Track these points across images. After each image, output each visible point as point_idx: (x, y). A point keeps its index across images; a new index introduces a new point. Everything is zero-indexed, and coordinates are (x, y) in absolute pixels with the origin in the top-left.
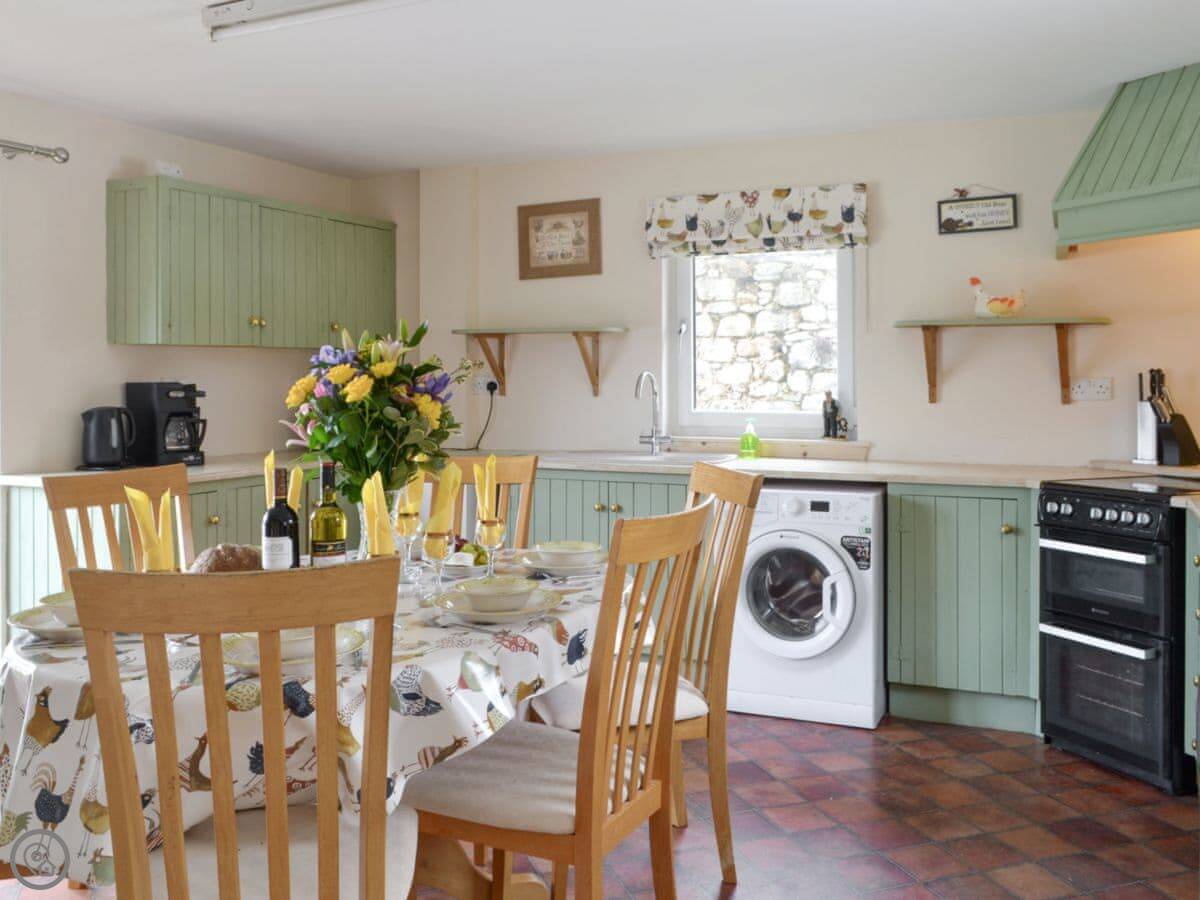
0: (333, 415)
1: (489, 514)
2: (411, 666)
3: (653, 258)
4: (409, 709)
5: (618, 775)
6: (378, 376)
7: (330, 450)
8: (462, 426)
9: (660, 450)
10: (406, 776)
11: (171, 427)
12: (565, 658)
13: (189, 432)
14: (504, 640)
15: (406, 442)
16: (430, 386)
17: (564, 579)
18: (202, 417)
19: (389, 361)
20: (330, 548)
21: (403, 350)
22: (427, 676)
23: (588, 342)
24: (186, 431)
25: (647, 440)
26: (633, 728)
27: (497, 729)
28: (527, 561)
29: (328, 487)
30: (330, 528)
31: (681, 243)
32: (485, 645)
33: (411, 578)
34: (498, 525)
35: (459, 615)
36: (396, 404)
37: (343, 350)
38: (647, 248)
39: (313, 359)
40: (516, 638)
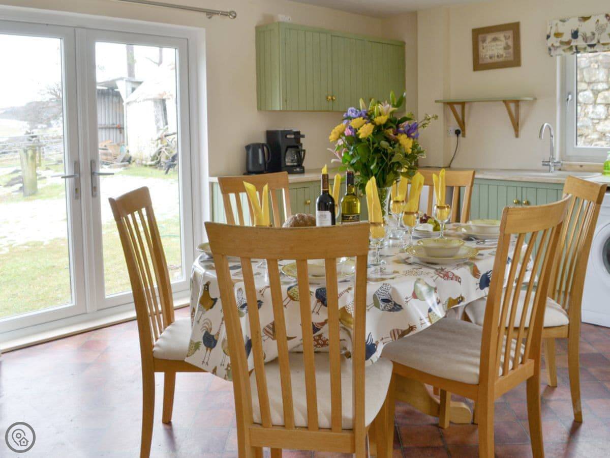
0: (355, 146)
1: (441, 202)
2: (386, 284)
3: (552, 56)
4: (385, 307)
5: (506, 354)
6: (378, 124)
7: (353, 164)
8: (425, 152)
9: (555, 170)
10: (384, 343)
11: (288, 153)
12: (478, 286)
13: (297, 156)
14: (440, 273)
15: (393, 161)
16: (406, 130)
17: (484, 242)
18: (303, 148)
19: (384, 116)
20: (351, 218)
21: (392, 109)
22: (394, 290)
23: (512, 106)
24: (295, 156)
25: (546, 163)
26: (516, 329)
27: (433, 323)
28: (464, 230)
29: (349, 185)
30: (350, 207)
31: (568, 46)
32: (429, 276)
33: (398, 237)
34: (446, 209)
35: (419, 258)
36: (388, 139)
37: (360, 110)
38: (547, 51)
39: (345, 115)
40: (448, 273)
